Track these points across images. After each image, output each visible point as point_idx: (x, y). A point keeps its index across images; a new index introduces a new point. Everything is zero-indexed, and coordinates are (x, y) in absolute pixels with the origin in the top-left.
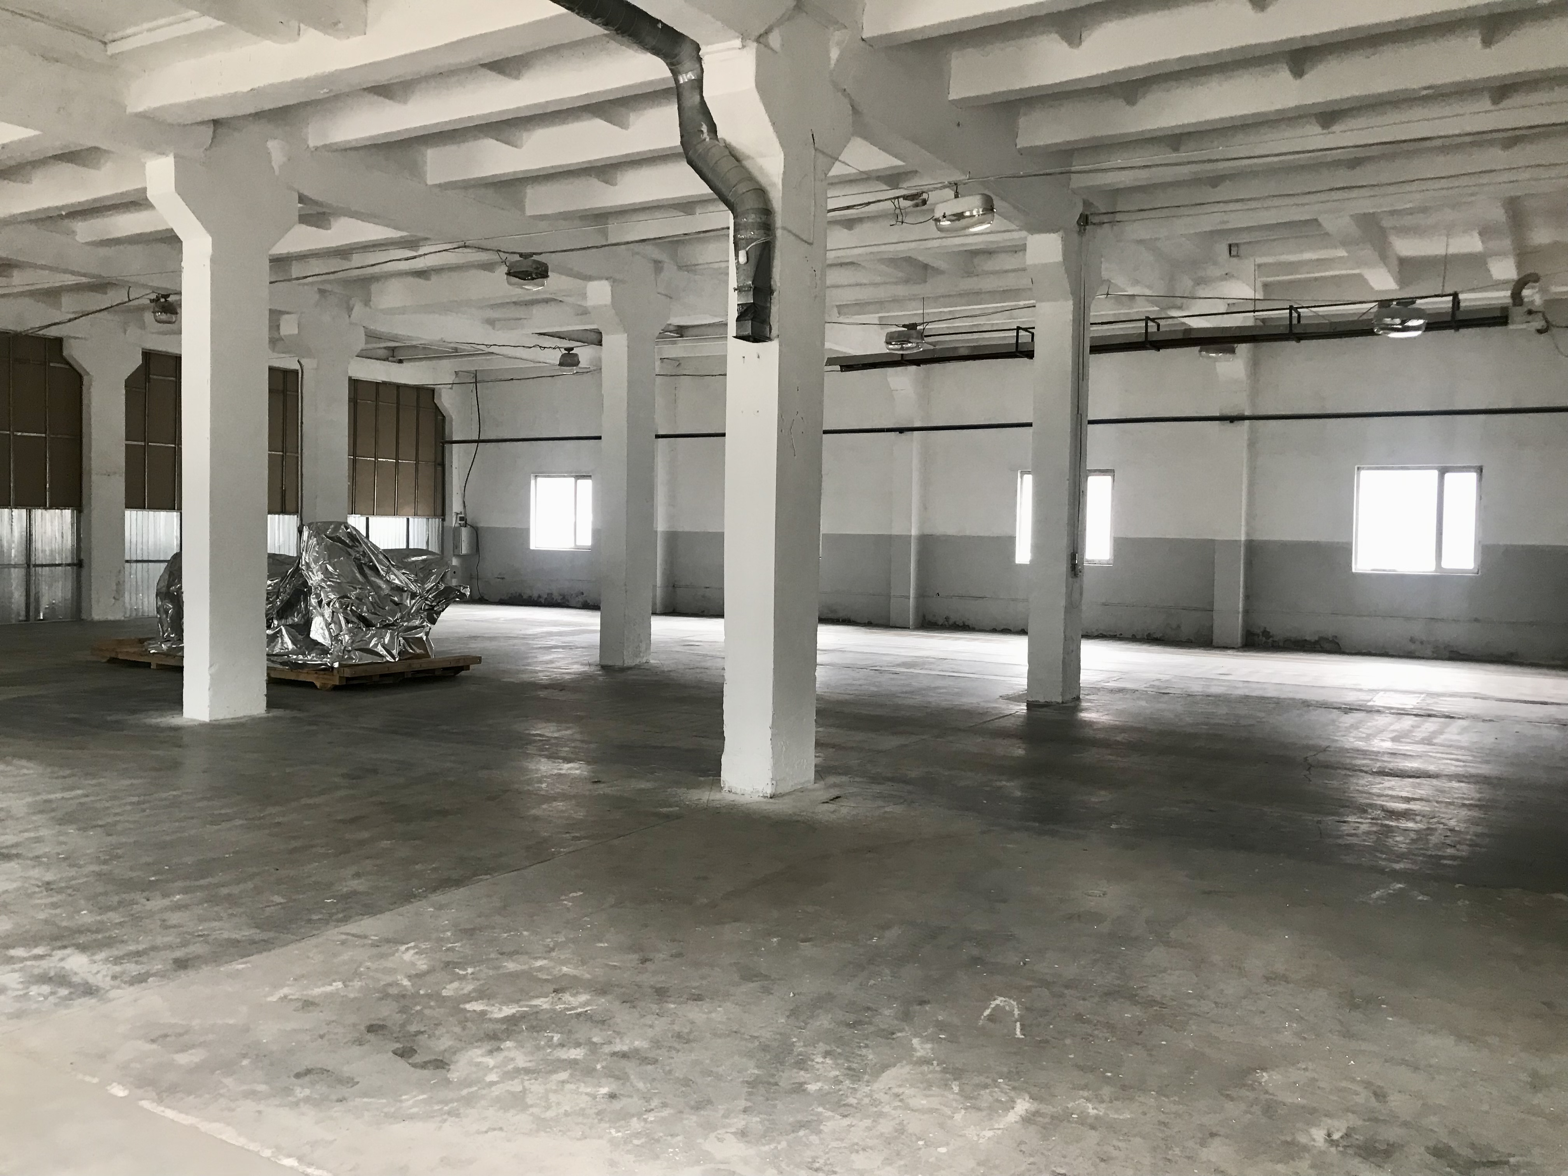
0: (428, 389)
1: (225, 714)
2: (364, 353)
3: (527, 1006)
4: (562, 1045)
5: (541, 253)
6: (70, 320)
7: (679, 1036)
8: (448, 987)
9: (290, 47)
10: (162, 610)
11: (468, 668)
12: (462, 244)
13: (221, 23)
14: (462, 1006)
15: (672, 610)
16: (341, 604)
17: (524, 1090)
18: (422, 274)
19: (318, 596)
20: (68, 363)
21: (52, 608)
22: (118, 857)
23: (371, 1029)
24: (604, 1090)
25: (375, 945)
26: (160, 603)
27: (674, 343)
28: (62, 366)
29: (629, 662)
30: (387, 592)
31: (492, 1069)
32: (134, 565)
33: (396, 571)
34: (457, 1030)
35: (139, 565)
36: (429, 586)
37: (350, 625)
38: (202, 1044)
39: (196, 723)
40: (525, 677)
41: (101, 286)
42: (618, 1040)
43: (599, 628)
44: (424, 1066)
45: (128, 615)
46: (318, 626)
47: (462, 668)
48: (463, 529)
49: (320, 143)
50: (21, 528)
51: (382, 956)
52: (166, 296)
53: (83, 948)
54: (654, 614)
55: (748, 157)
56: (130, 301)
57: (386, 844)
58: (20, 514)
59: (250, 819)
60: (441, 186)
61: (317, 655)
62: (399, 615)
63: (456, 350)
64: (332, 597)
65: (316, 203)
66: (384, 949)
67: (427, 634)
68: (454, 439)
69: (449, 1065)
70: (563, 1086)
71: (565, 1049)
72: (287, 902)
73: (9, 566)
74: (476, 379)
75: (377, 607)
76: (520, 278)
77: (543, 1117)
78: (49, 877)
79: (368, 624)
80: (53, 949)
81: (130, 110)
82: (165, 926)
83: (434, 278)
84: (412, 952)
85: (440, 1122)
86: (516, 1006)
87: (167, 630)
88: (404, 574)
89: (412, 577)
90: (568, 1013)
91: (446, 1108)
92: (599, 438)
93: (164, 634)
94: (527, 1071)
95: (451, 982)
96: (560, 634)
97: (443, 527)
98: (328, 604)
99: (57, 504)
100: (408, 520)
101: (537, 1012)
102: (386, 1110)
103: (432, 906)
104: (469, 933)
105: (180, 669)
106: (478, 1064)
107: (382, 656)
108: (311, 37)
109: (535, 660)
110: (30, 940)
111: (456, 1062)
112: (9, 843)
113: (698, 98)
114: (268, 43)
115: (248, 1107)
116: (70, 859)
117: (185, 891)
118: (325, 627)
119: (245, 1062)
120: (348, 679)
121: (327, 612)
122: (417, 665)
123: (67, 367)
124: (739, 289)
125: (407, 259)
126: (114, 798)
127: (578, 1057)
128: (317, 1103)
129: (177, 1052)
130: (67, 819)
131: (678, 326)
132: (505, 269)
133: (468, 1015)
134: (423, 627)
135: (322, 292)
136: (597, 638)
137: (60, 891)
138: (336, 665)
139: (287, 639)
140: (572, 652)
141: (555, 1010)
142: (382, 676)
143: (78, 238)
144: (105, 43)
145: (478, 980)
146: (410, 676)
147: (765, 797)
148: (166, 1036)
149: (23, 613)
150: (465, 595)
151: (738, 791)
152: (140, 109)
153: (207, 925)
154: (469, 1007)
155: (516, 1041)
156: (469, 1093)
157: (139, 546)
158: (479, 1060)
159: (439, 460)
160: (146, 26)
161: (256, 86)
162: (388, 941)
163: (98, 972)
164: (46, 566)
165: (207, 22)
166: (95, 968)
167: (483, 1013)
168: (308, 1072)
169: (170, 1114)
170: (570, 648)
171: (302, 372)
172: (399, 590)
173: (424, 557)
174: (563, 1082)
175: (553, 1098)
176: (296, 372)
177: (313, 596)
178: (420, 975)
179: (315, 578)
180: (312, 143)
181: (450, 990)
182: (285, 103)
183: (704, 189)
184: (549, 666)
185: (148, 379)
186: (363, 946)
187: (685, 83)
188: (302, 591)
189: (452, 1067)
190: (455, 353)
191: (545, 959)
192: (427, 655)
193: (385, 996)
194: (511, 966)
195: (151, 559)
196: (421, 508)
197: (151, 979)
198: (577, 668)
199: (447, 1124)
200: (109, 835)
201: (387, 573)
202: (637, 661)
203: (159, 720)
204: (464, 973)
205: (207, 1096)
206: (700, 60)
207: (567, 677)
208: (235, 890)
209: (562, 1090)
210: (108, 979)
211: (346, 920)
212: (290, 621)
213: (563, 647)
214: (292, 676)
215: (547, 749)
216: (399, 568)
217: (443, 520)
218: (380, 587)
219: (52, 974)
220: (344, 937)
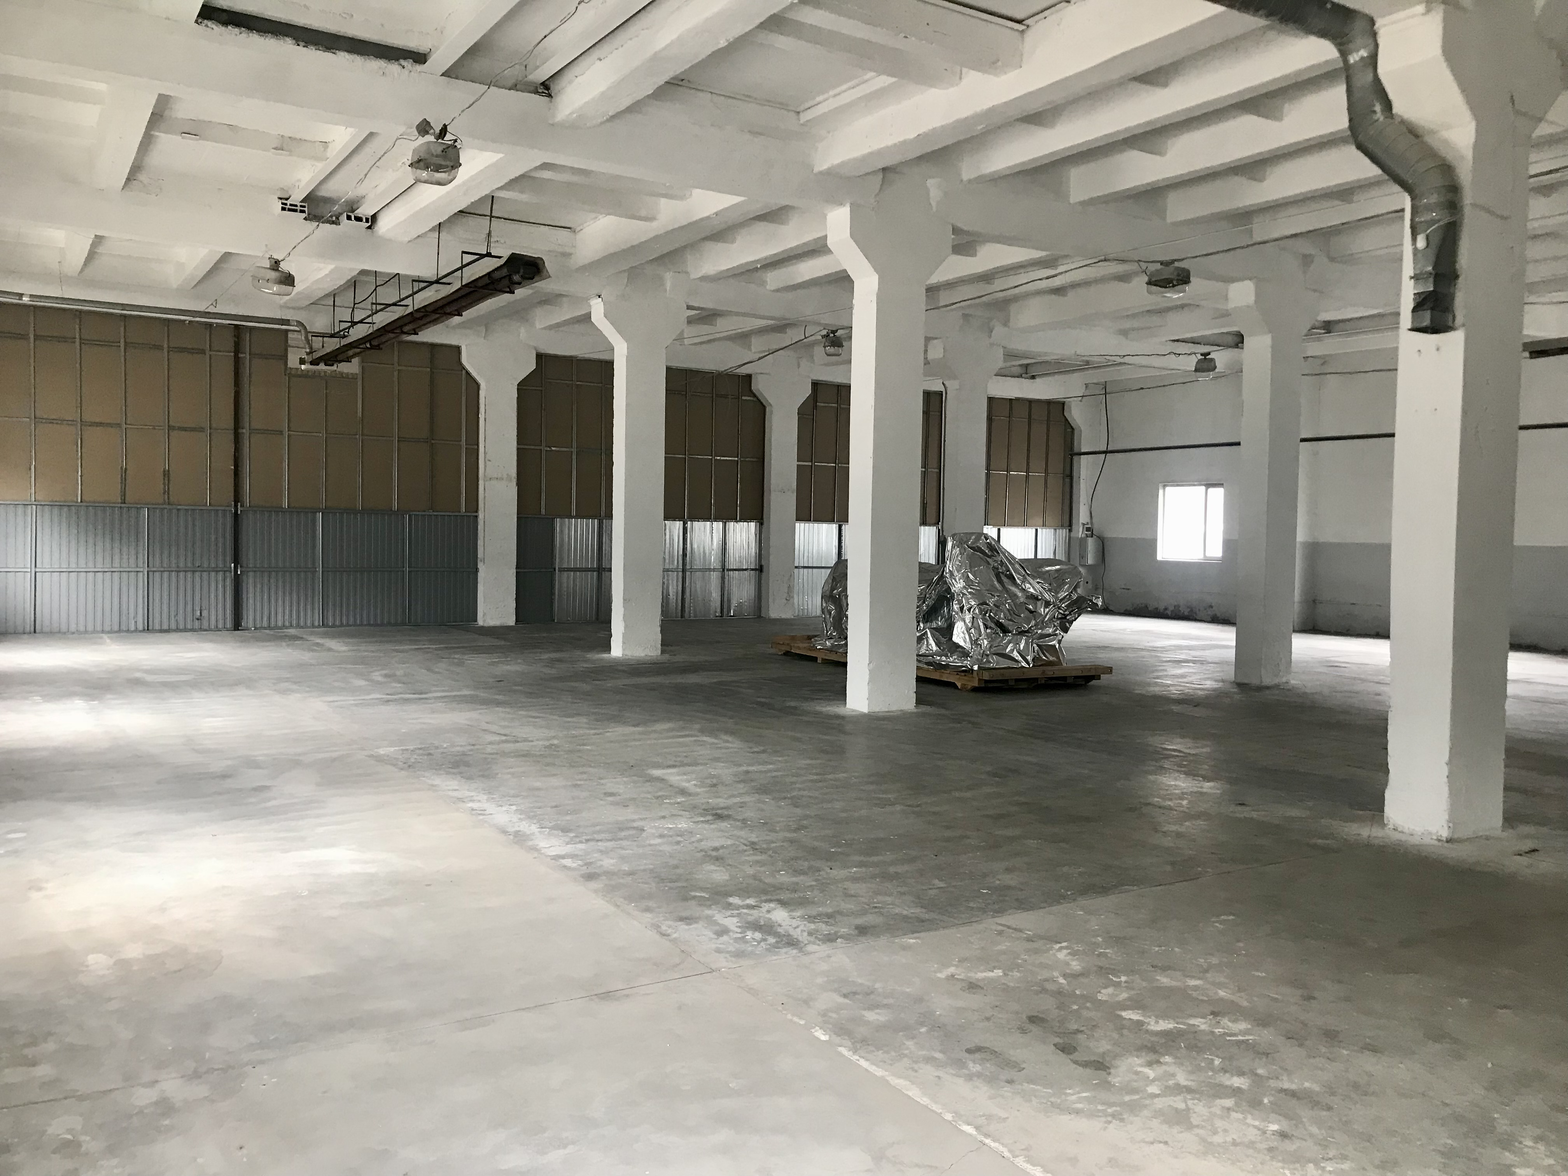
0: (1059, 403)
1: (881, 707)
2: (1003, 372)
3: (1184, 1024)
4: (1224, 1070)
5: (1183, 260)
6: (760, 359)
7: (1356, 1086)
8: (1102, 991)
9: (952, 90)
10: (826, 610)
11: (1099, 678)
12: (1103, 258)
13: (894, 80)
14: (1119, 1013)
15: (1312, 627)
16: (981, 611)
17: (1188, 1109)
18: (1059, 291)
19: (960, 602)
20: (755, 396)
21: (740, 605)
22: (804, 827)
23: (1032, 1019)
24: (1275, 1127)
25: (1029, 940)
26: (824, 605)
27: (1319, 340)
28: (752, 399)
29: (1268, 681)
30: (1022, 600)
31: (1153, 1080)
32: (801, 570)
33: (1031, 581)
34: (1115, 1035)
35: (805, 570)
36: (1062, 595)
37: (988, 631)
38: (886, 1006)
39: (858, 713)
40: (1156, 690)
41: (781, 327)
42: (1285, 1078)
43: (1234, 644)
44: (1086, 1065)
45: (796, 614)
46: (959, 630)
47: (1093, 678)
48: (1090, 540)
49: (973, 176)
50: (719, 538)
51: (1036, 951)
52: (834, 332)
53: (783, 903)
54: (1294, 631)
55: (1432, 132)
56: (806, 338)
57: (1032, 843)
58: (718, 526)
59: (909, 806)
60: (1083, 203)
61: (958, 657)
62: (1033, 623)
63: (1088, 363)
64: (973, 603)
65: (967, 233)
66: (1039, 944)
67: (1060, 642)
68: (1083, 451)
69: (1109, 1068)
70: (1228, 1112)
71: (1227, 1075)
72: (947, 887)
73: (710, 570)
74: (1105, 389)
75: (1013, 613)
76: (1160, 286)
77: (1210, 1140)
78: (753, 838)
79: (1005, 631)
80: (762, 901)
81: (816, 170)
82: (847, 895)
83: (1071, 294)
84: (1065, 952)
85: (1106, 1122)
86: (1171, 1021)
87: (830, 629)
88: (1038, 583)
89: (1046, 586)
90: (1228, 1038)
91: (1109, 1110)
92: (1238, 444)
93: (827, 632)
94: (1189, 1090)
95: (1106, 988)
96: (1190, 648)
97: (1070, 537)
98: (969, 610)
99: (745, 519)
100: (1037, 530)
101: (1196, 1032)
102: (1052, 1099)
103: (1082, 909)
104: (1118, 941)
105: (845, 665)
106: (1137, 1073)
107: (1017, 661)
108: (972, 78)
109: (1165, 673)
110: (744, 892)
111: (1116, 1067)
112: (722, 805)
113: (1371, 75)
114: (933, 91)
115: (928, 1071)
116: (767, 825)
117: (861, 865)
118: (965, 632)
119: (923, 1030)
120: (986, 681)
121: (968, 617)
122: (1051, 672)
123: (755, 399)
124: (1416, 278)
125: (1047, 278)
126: (798, 775)
127: (1243, 1086)
128: (991, 1080)
129: (865, 1010)
130: (763, 790)
131: (1324, 322)
132: (1146, 279)
133: (1124, 1022)
134: (1056, 635)
135: (966, 316)
136: (1231, 654)
137: (763, 852)
138: (976, 668)
139: (931, 641)
140: (1204, 667)
141: (1213, 1033)
142: (1017, 680)
143: (768, 287)
144: (798, 113)
145: (1133, 989)
146: (1043, 682)
147: (1439, 840)
148: (855, 993)
149: (719, 610)
150: (1097, 605)
151: (1406, 830)
152: (825, 167)
153: (880, 898)
154: (1126, 1014)
155: (1176, 1058)
156: (1131, 1100)
157: (806, 554)
158: (1139, 1069)
159: (1068, 472)
160: (832, 93)
161: (921, 132)
162: (1041, 938)
163: (797, 927)
164: (735, 570)
165: (885, 80)
166: (795, 923)
167: (1140, 1023)
168: (979, 1049)
169: (863, 1063)
170: (1202, 662)
171: (946, 393)
172: (1034, 598)
173: (1058, 567)
174: (1229, 1109)
175: (1219, 1123)
176: (941, 394)
177: (955, 602)
178: (1075, 976)
179: (958, 585)
180: (965, 176)
181: (1104, 994)
182: (944, 145)
183: (1374, 171)
184: (1180, 680)
185: (815, 407)
186: (1018, 939)
187: (1356, 62)
188: (945, 597)
189: (1112, 1071)
190: (1086, 365)
191: (1199, 979)
192: (1059, 663)
193: (1044, 990)
194: (1164, 980)
195: (814, 565)
196: (1049, 520)
197: (839, 940)
198: (1209, 684)
199: (1111, 1126)
200: (796, 806)
201: (1023, 582)
202: (1276, 681)
203: (828, 708)
204: (1119, 980)
205: (893, 1054)
206: (1374, 35)
207: (1200, 693)
208: (900, 869)
209: (1228, 1117)
210: (805, 934)
211: (1000, 912)
212: (934, 625)
213: (1194, 662)
214: (936, 676)
215: (1185, 766)
216: (1034, 578)
217: (1070, 531)
218: (1016, 595)
219: (762, 923)
220: (1000, 928)
